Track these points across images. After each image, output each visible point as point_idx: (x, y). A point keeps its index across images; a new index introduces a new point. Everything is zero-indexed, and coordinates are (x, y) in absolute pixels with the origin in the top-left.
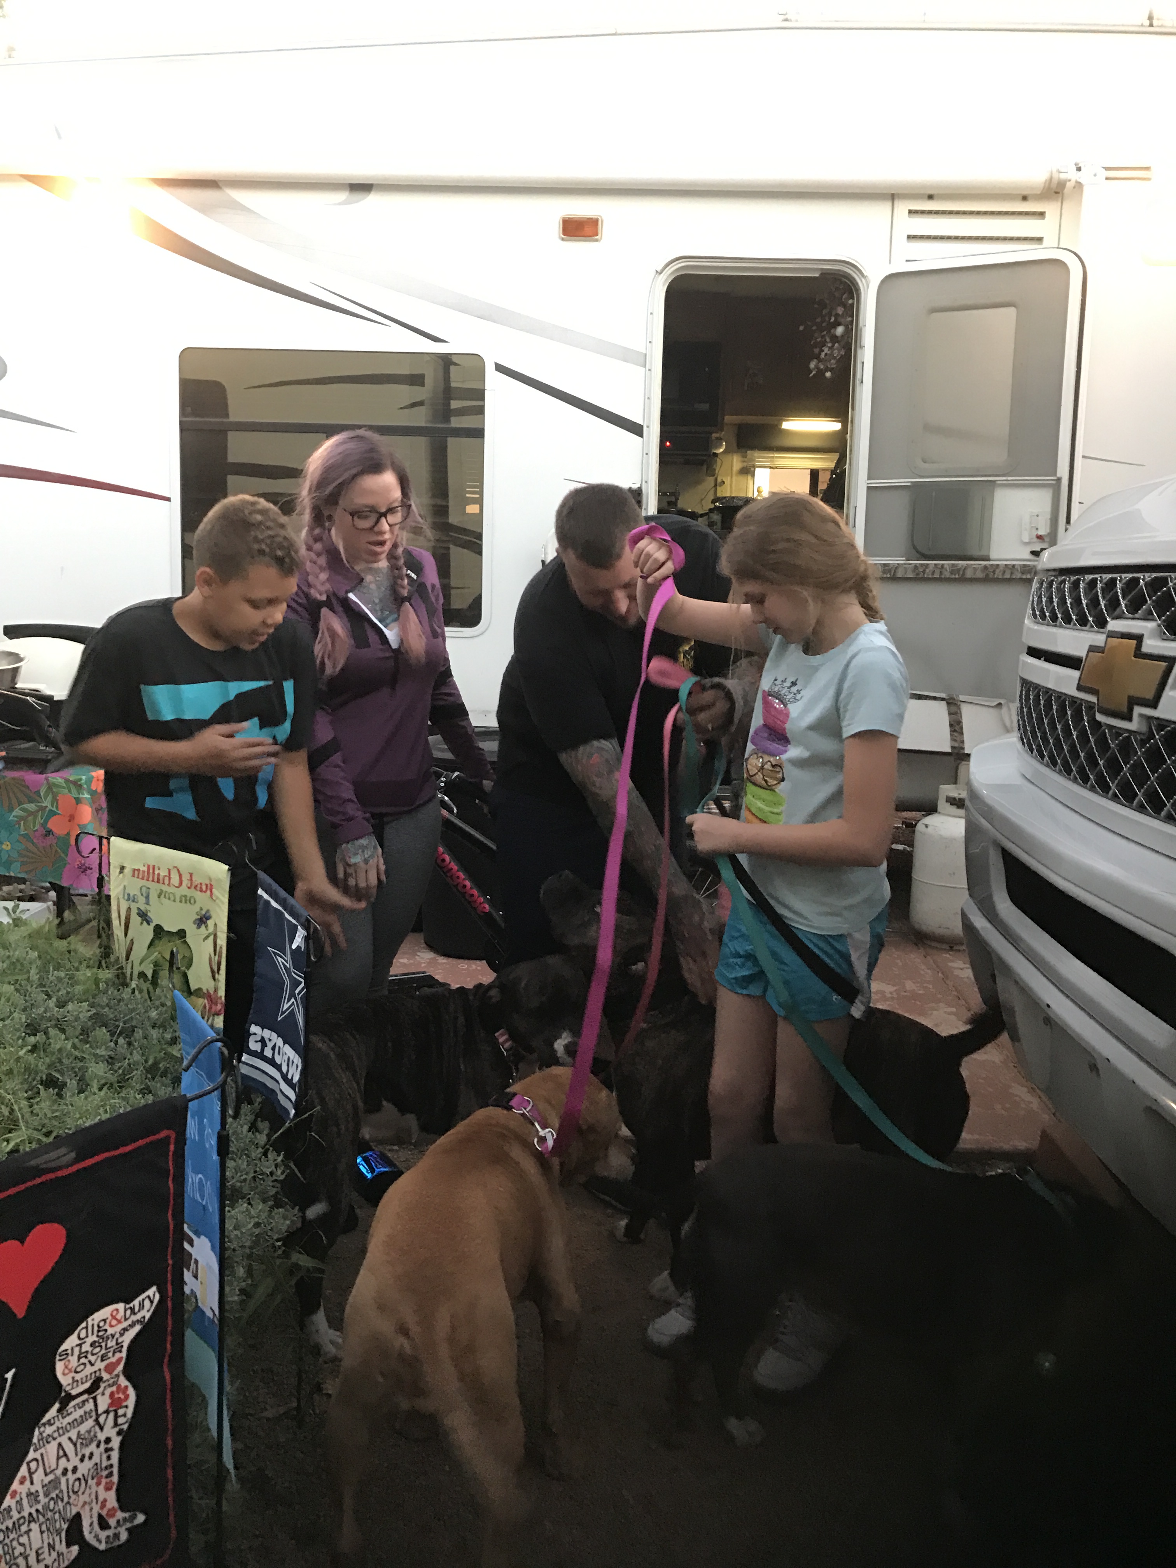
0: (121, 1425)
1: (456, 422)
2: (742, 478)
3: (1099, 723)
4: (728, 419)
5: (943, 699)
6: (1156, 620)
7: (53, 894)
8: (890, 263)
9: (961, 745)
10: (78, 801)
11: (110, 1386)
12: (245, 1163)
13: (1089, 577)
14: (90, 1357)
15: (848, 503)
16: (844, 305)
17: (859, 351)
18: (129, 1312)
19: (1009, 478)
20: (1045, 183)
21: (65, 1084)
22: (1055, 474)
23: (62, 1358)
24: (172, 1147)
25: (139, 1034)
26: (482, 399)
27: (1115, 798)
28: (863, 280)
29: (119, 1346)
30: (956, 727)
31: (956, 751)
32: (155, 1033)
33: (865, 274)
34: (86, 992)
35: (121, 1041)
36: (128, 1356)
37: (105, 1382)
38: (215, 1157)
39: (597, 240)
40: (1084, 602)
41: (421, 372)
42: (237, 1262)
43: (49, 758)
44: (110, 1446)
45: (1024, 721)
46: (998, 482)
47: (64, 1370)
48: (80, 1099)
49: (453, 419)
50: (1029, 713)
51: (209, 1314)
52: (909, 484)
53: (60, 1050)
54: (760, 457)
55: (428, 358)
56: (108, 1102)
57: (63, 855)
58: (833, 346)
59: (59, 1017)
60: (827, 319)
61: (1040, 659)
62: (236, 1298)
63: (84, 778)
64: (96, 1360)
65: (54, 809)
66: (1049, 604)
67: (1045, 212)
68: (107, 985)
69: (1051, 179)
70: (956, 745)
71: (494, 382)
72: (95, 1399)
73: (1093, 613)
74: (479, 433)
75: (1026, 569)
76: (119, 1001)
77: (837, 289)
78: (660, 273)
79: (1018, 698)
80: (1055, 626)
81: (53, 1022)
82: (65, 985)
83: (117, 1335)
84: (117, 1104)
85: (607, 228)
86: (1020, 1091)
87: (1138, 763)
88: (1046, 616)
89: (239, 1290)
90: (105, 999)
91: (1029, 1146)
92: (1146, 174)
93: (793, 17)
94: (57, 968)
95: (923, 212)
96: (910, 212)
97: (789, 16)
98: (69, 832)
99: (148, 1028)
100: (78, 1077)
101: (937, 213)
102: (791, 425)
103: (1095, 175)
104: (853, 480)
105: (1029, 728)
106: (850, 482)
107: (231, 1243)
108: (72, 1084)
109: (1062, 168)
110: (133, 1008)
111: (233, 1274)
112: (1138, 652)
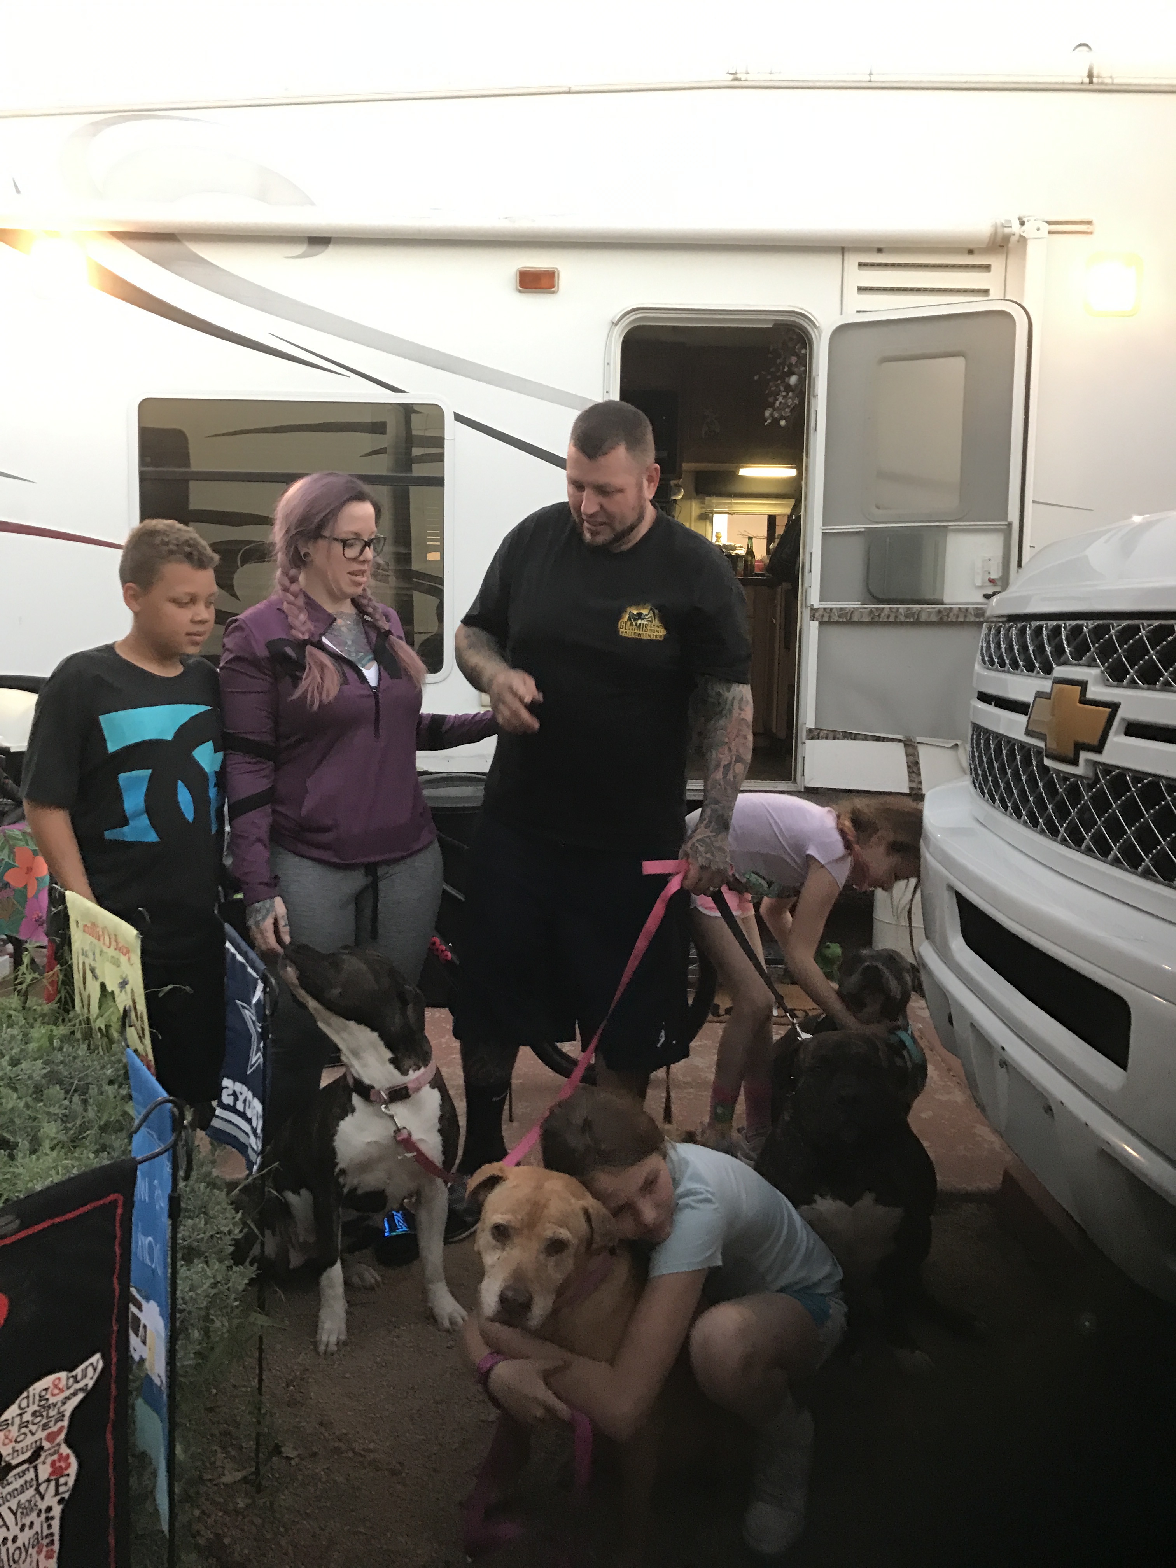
0: (62, 1493)
1: (418, 470)
2: (702, 522)
3: (1047, 768)
4: (686, 466)
5: (900, 741)
6: (1099, 667)
7: (10, 947)
8: (841, 314)
9: (919, 786)
11: (51, 1455)
12: (203, 1222)
13: (1034, 624)
14: (31, 1427)
15: (804, 548)
16: (797, 355)
17: (813, 401)
18: (71, 1380)
19: (961, 524)
20: (990, 240)
21: (17, 1144)
22: (1006, 520)
24: (119, 1211)
25: (93, 1090)
26: (442, 446)
27: (1064, 842)
28: (815, 330)
29: (61, 1415)
30: (914, 768)
31: (914, 792)
32: (110, 1090)
33: (818, 325)
34: (39, 1049)
35: (76, 1098)
36: (70, 1425)
37: (46, 1451)
38: (167, 1220)
39: (553, 292)
40: (1031, 648)
41: (383, 420)
42: (192, 1325)
43: (6, 809)
44: (51, 1514)
45: (976, 766)
46: (950, 527)
47: (4, 1441)
48: (31, 1161)
49: (415, 467)
50: (980, 757)
51: (157, 1381)
52: (864, 530)
53: (12, 1110)
54: (718, 504)
55: (390, 407)
56: (60, 1163)
57: (20, 908)
58: (788, 394)
59: (12, 1076)
60: (781, 368)
61: (991, 704)
62: (191, 1362)
64: (37, 1430)
65: (11, 862)
66: (997, 650)
67: (990, 265)
68: (62, 1041)
69: (995, 234)
70: (914, 785)
71: (453, 432)
72: (36, 1468)
73: (1039, 660)
74: (439, 482)
75: (980, 613)
76: (75, 1058)
77: (791, 339)
78: (616, 324)
79: (969, 742)
80: (1003, 671)
81: (6, 1081)
82: (19, 1042)
83: (59, 1404)
84: (70, 1165)
85: (564, 280)
86: (983, 1131)
87: (1085, 808)
88: (994, 662)
89: (195, 1353)
90: (59, 1057)
91: (991, 1187)
92: (1088, 228)
93: (743, 77)
94: (11, 1026)
95: (873, 265)
96: (860, 264)
97: (739, 76)
98: (26, 885)
99: (104, 1085)
100: (30, 1138)
101: (886, 265)
102: (748, 471)
103: (1038, 229)
104: (808, 527)
105: (980, 772)
106: (805, 528)
107: (184, 1306)
108: (24, 1144)
109: (1006, 221)
110: (89, 1066)
111: (187, 1337)
112: (1082, 698)
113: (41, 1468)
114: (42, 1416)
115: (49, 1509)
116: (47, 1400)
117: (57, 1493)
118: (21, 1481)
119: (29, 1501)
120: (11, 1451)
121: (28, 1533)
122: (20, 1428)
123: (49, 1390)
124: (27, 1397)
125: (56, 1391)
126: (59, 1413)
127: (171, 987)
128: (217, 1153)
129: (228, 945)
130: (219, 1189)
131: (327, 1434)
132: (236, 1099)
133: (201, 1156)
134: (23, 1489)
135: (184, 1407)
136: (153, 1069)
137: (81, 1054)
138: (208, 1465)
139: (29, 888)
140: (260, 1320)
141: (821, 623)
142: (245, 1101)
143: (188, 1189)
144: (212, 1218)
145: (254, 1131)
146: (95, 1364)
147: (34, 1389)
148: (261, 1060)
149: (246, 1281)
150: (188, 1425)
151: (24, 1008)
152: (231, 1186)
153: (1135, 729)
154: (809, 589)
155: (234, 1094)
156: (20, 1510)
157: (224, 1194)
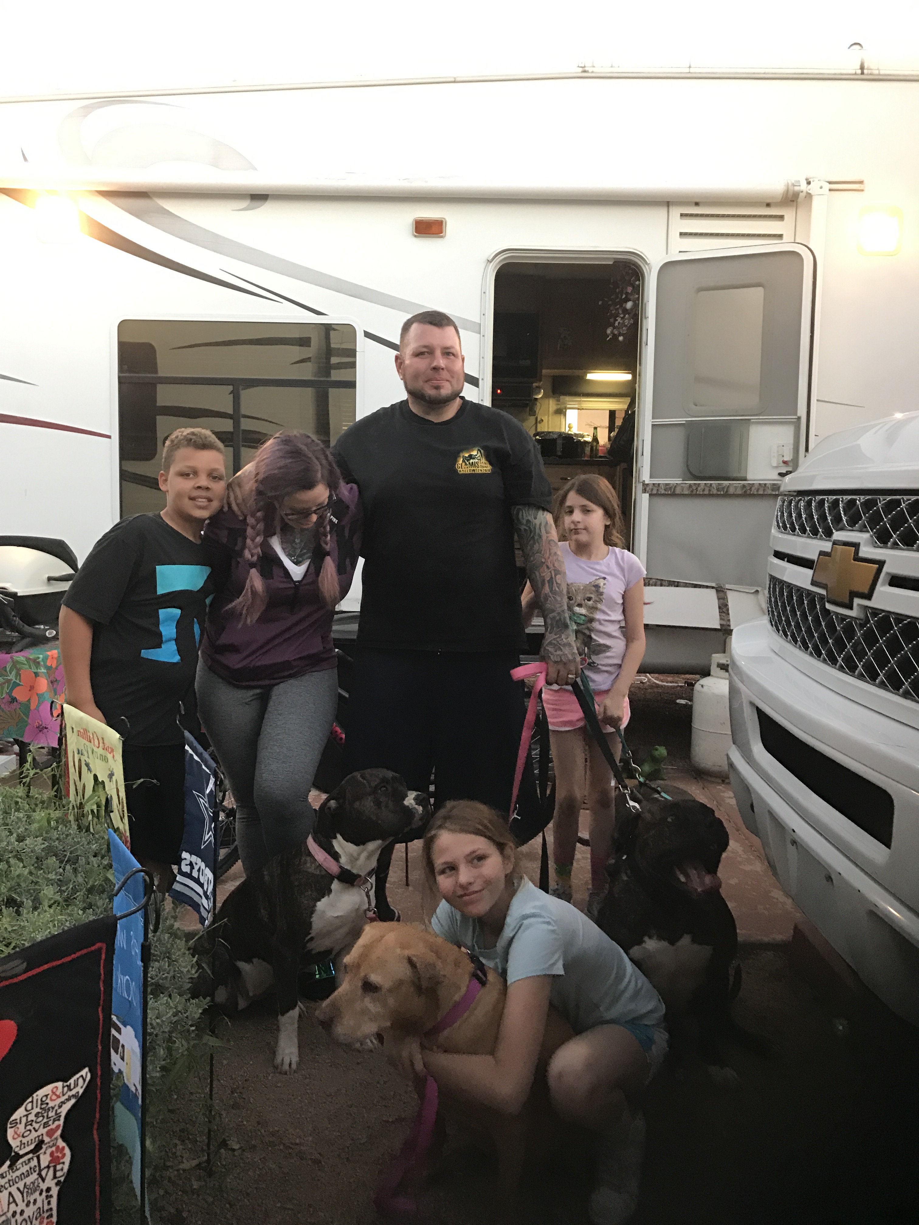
0: (59, 1177)
1: (336, 375)
2: (557, 418)
3: (829, 611)
4: (544, 371)
5: (713, 588)
6: (869, 532)
7: (16, 748)
8: (667, 254)
9: (728, 624)
10: (36, 674)
11: (50, 1147)
12: (167, 964)
13: (819, 498)
14: (35, 1125)
16: (633, 286)
17: (644, 321)
18: (66, 1089)
19: (761, 417)
20: (783, 197)
21: (22, 903)
22: (796, 414)
23: (13, 1125)
24: (103, 956)
25: (82, 861)
27: (841, 669)
28: (646, 266)
29: (58, 1116)
30: (724, 609)
31: (724, 628)
32: (95, 861)
33: (648, 262)
34: (40, 829)
35: (68, 867)
36: (65, 1122)
37: (46, 1144)
38: (140, 963)
39: (442, 237)
40: (815, 517)
41: (308, 337)
42: (158, 1045)
43: (14, 640)
44: (49, 1194)
45: (772, 608)
46: (752, 421)
47: (13, 1136)
48: (34, 916)
49: (333, 372)
50: (776, 602)
51: (133, 1089)
52: (684, 422)
53: (18, 876)
54: (570, 401)
55: (314, 326)
56: (56, 918)
57: (26, 719)
58: (625, 316)
59: (19, 849)
60: (620, 295)
61: (784, 560)
62: (158, 1075)
63: (41, 656)
64: (40, 1126)
65: (18, 681)
66: (789, 518)
67: (784, 216)
68: (57, 822)
69: (788, 191)
70: (724, 623)
71: (363, 345)
72: (38, 1158)
73: (822, 525)
74: (352, 385)
75: (776, 487)
76: (67, 835)
77: (627, 273)
78: (491, 262)
79: (767, 588)
80: (794, 535)
81: (14, 853)
82: (24, 823)
83: (56, 1108)
84: (64, 920)
85: (450, 228)
86: (777, 894)
87: (858, 643)
88: (787, 527)
89: (160, 1068)
90: (55, 835)
91: (785, 938)
92: (860, 187)
93: (590, 70)
94: (18, 810)
95: (692, 215)
96: (682, 215)
97: (586, 69)
98: (29, 700)
99: (90, 857)
100: (33, 898)
101: (702, 216)
102: (594, 376)
103: (821, 188)
104: (641, 420)
105: (776, 614)
106: (638, 421)
107: (152, 1030)
108: (28, 903)
109: (796, 181)
110: (78, 841)
111: (155, 1055)
112: (856, 557)
113: (42, 1157)
114: (43, 1117)
115: (48, 1190)
116: (47, 1104)
117: (55, 1177)
118: (27, 1168)
119: (33, 1183)
120: (19, 1144)
121: (32, 1209)
122: (26, 1126)
123: (49, 1097)
124: (32, 1102)
125: (54, 1097)
126: (56, 1114)
127: (142, 780)
128: (177, 911)
129: (187, 747)
130: (180, 938)
131: (263, 1131)
132: (192, 868)
133: (165, 912)
134: (28, 1174)
135: (152, 1109)
136: (129, 844)
137: (72, 833)
138: (170, 1155)
139: (32, 701)
140: (212, 1041)
141: (650, 495)
142: (199, 870)
143: (155, 939)
144: (173, 961)
145: (205, 893)
146: (84, 1076)
147: (37, 1096)
148: (212, 839)
149: (200, 1011)
150: (155, 1123)
151: (28, 796)
152: (189, 936)
153: (897, 581)
154: (641, 469)
155: (191, 864)
156: (26, 1190)
157: (183, 942)
